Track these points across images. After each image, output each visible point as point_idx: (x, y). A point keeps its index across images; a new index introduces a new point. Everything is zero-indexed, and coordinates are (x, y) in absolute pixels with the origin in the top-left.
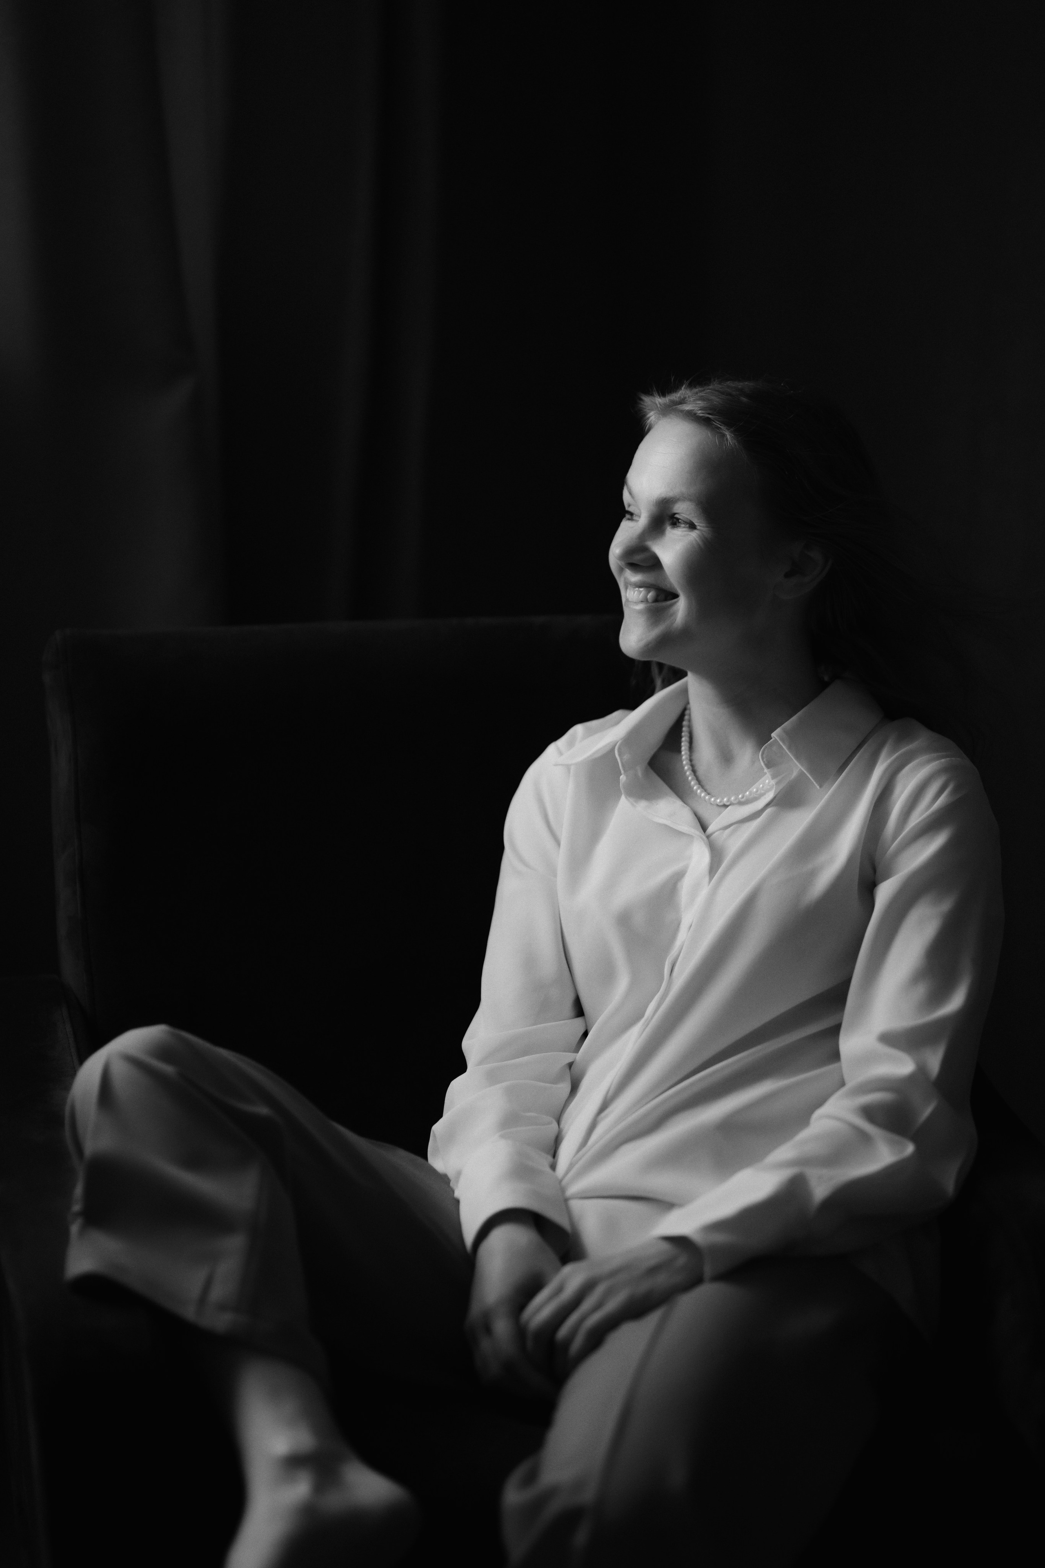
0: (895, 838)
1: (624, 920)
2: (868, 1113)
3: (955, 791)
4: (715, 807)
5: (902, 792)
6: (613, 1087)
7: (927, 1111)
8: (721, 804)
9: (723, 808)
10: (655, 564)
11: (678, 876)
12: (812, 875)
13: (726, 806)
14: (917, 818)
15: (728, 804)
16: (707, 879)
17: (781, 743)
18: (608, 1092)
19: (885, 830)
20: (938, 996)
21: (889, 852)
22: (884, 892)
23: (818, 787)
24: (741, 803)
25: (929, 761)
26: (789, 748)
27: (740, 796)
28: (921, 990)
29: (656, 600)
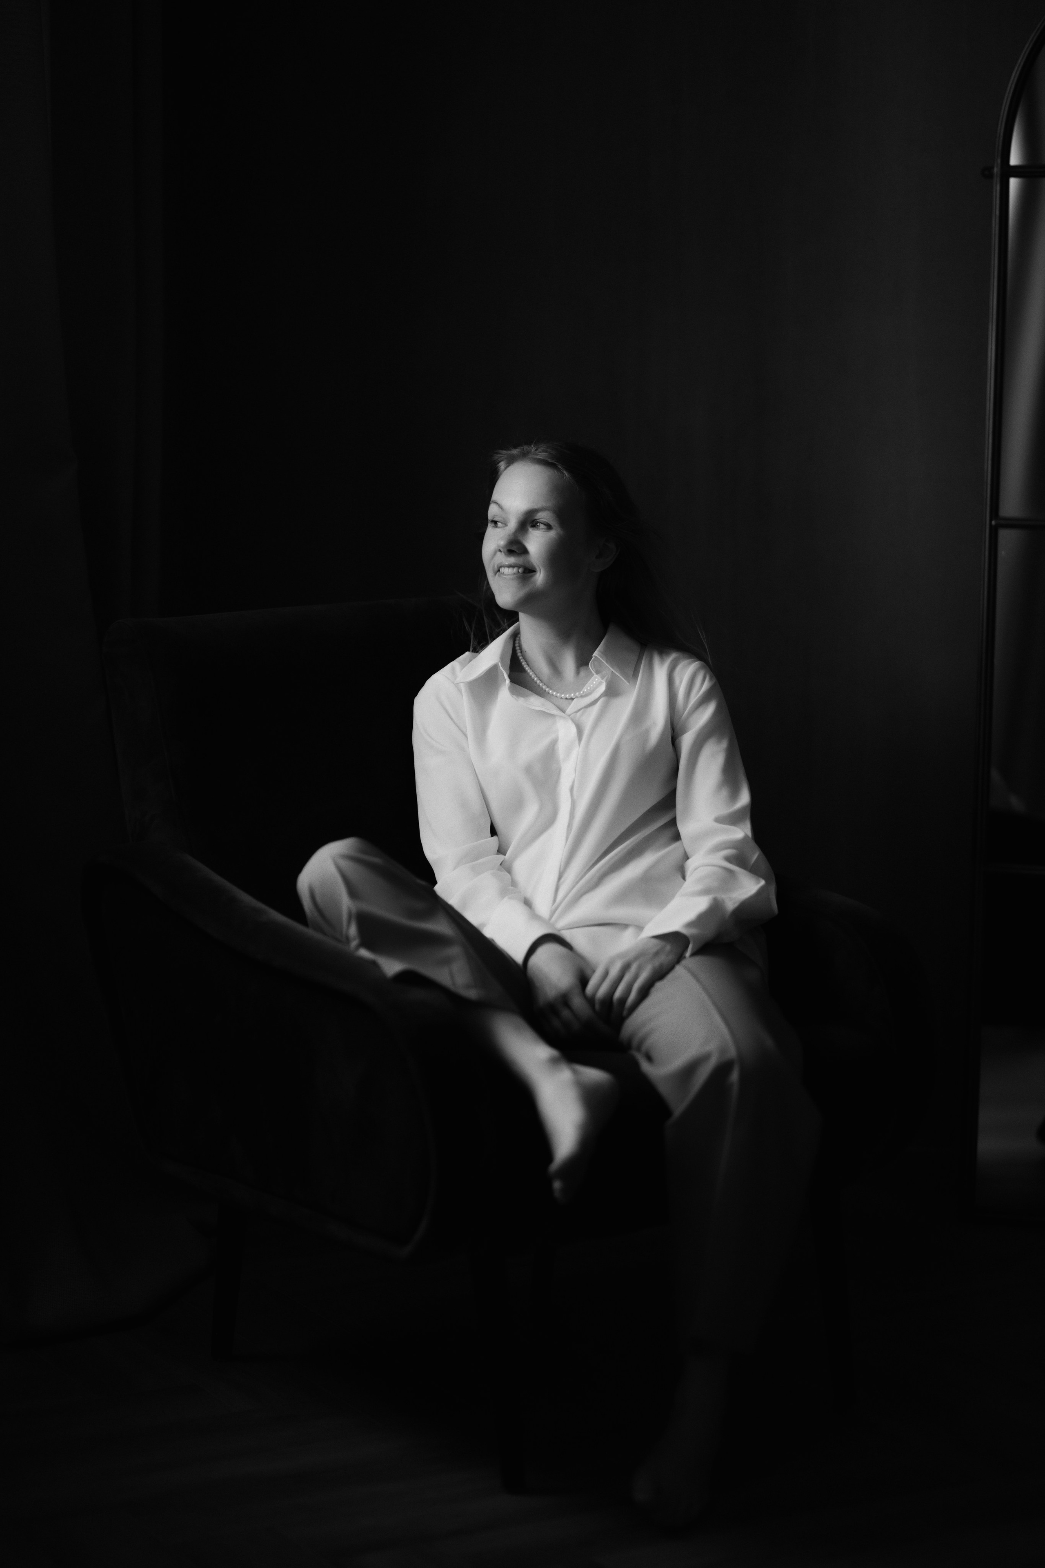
0: (684, 710)
1: (528, 770)
2: (728, 859)
3: (711, 679)
4: (564, 700)
5: (681, 682)
6: (562, 864)
7: (755, 857)
8: (570, 697)
9: (570, 701)
10: (525, 551)
11: (554, 744)
12: (647, 733)
13: (572, 699)
14: (695, 697)
15: (574, 697)
16: (577, 742)
17: (601, 659)
18: (560, 868)
19: (677, 703)
20: (734, 795)
21: (682, 718)
22: (687, 741)
23: (628, 684)
24: (582, 696)
25: (690, 664)
26: (607, 662)
27: (582, 692)
28: (725, 793)
29: (524, 572)
